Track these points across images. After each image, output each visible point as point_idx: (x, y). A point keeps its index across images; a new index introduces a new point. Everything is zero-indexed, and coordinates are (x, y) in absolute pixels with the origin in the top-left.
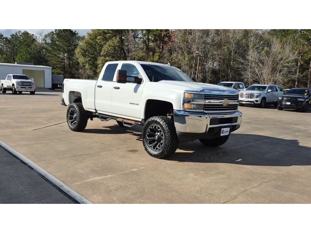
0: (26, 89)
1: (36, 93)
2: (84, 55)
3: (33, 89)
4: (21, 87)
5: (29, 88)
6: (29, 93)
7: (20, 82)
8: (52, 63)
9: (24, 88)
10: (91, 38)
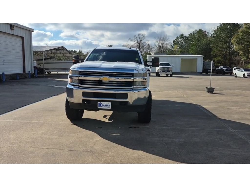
0: (165, 73)
1: (173, 75)
2: (238, 43)
3: (171, 73)
4: (162, 72)
5: (168, 72)
6: (166, 75)
7: (162, 68)
8: (214, 52)
9: (164, 72)
10: (247, 27)
